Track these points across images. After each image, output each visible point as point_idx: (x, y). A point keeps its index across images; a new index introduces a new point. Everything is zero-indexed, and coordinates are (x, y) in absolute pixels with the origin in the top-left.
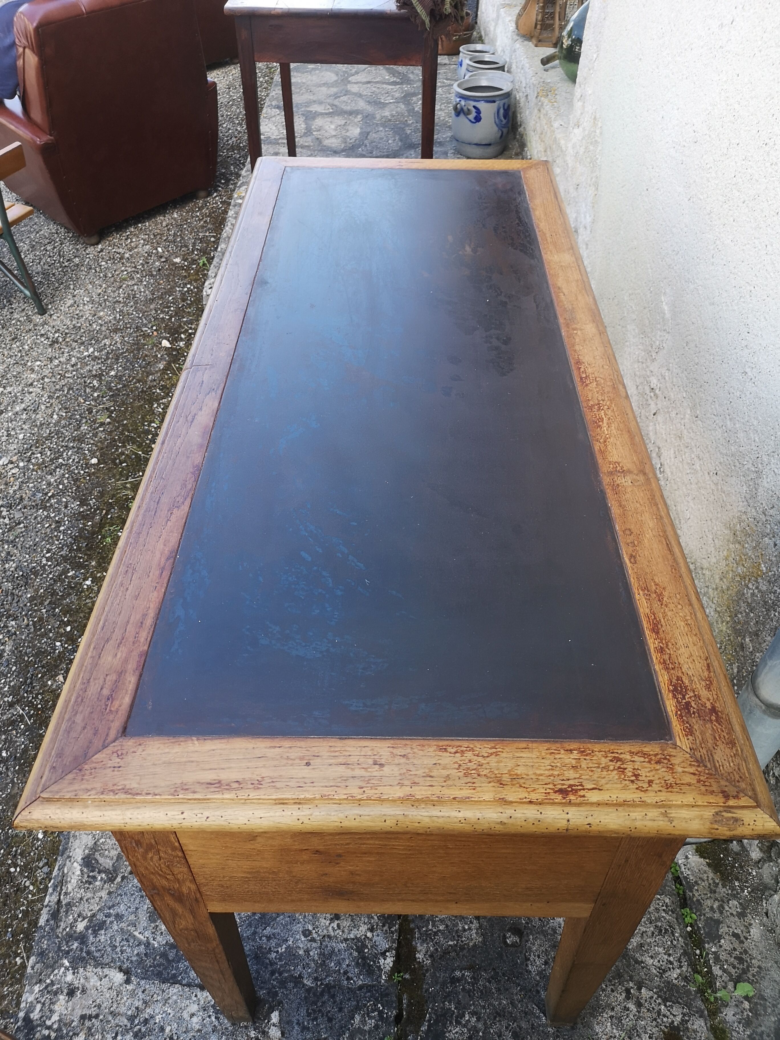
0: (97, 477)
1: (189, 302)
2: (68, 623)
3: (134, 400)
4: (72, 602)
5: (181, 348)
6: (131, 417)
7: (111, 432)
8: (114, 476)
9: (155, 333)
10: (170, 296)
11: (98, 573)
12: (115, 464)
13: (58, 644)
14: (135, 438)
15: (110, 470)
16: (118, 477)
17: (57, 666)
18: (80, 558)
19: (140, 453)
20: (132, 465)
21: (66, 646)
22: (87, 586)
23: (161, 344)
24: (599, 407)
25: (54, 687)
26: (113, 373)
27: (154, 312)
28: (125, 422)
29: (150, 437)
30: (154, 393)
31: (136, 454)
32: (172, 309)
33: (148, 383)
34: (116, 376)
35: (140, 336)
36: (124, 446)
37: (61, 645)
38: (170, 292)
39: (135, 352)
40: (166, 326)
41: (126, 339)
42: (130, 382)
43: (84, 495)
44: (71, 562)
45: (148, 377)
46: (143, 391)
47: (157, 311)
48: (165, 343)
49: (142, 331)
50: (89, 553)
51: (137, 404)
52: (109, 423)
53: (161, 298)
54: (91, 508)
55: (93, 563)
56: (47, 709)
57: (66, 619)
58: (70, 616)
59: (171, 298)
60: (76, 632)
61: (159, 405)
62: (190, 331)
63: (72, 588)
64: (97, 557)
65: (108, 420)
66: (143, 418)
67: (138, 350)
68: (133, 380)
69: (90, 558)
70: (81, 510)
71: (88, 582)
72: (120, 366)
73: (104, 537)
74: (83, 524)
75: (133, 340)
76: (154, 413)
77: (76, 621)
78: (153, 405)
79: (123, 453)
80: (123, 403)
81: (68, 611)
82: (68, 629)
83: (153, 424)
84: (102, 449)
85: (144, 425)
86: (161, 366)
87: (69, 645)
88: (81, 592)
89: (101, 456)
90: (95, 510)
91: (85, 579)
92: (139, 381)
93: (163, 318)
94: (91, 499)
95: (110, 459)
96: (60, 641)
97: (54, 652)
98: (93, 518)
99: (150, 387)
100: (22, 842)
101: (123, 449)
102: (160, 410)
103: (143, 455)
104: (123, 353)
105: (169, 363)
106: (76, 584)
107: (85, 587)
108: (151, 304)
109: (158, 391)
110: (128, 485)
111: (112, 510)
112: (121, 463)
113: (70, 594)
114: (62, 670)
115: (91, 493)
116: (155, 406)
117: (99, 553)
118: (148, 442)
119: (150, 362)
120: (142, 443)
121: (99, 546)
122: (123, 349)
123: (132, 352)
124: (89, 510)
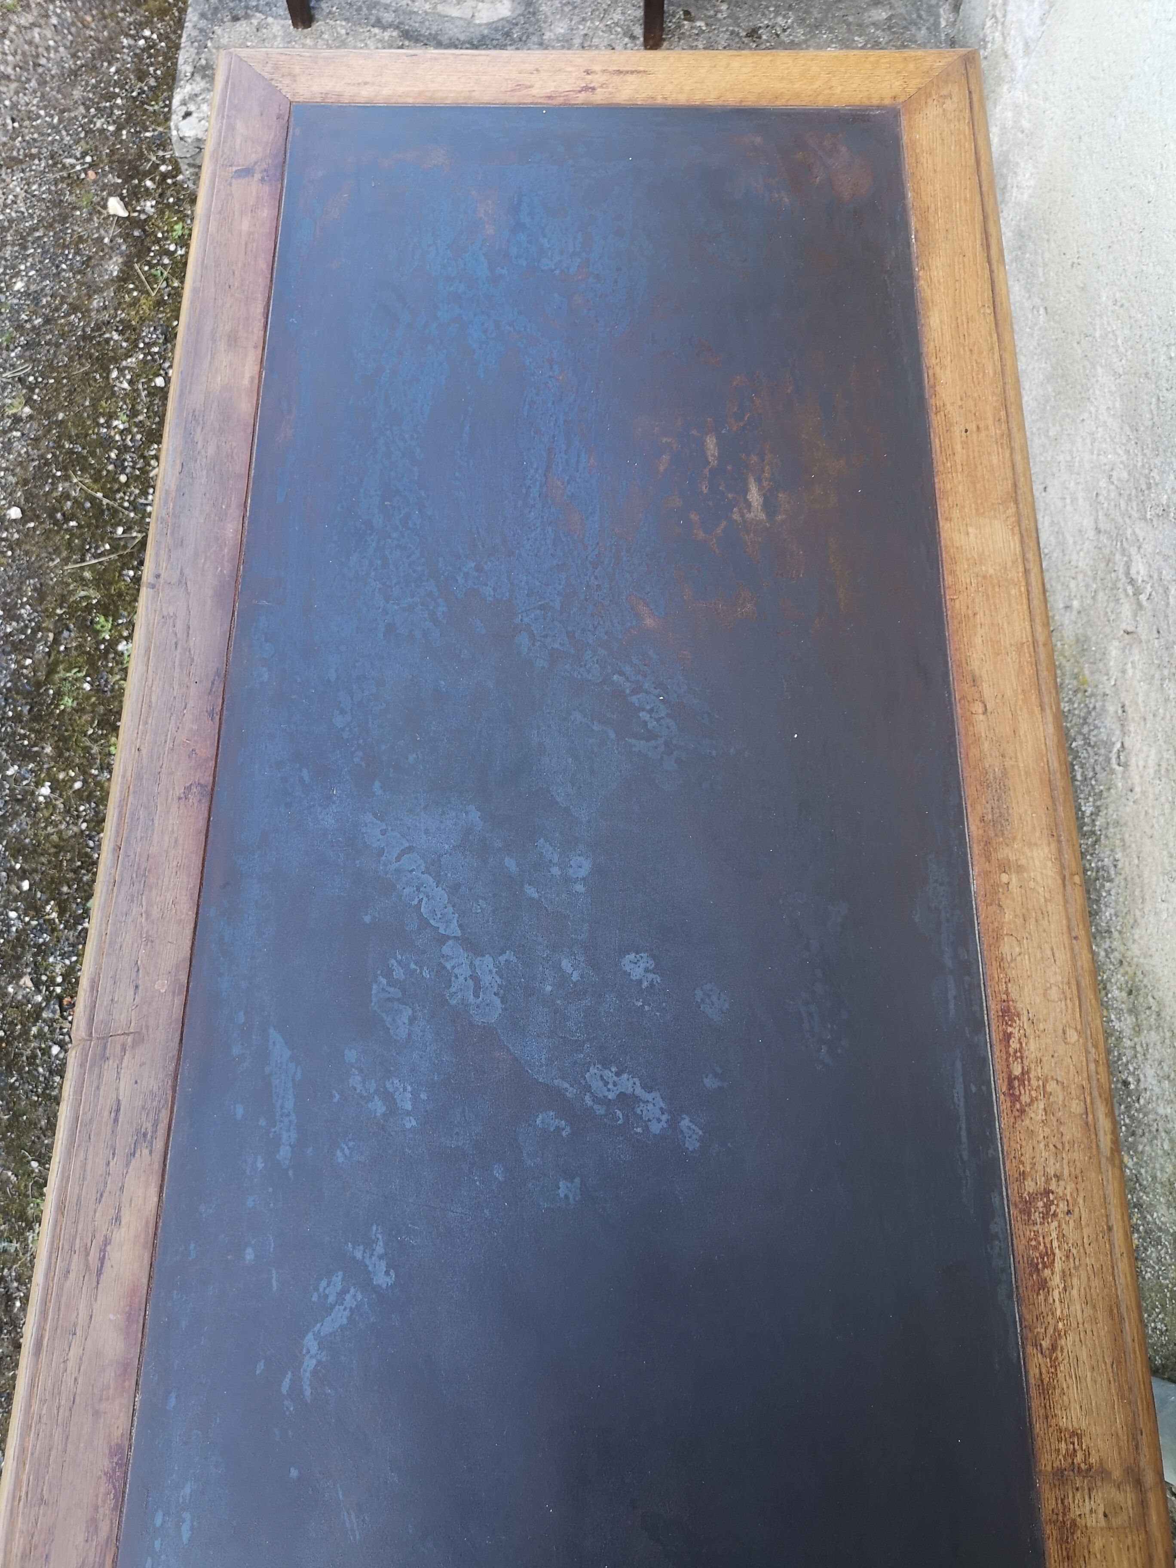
0: (27, 553)
1: (152, 82)
2: (23, 874)
3: (71, 359)
4: (23, 831)
5: (150, 217)
6: (71, 403)
7: (37, 440)
8: (57, 551)
9: (91, 174)
10: (110, 64)
11: (59, 771)
12: (56, 522)
13: (13, 915)
14: (85, 458)
15: (47, 533)
16: (64, 554)
17: (18, 958)
18: (24, 737)
19: (99, 495)
20: (89, 525)
21: (27, 919)
22: (45, 797)
23: (105, 207)
24: (1047, 1206)
25: (20, 997)
26: (19, 285)
27: (82, 110)
28: (61, 416)
29: (113, 455)
30: (107, 341)
31: (92, 499)
32: (119, 101)
33: (93, 314)
34: (27, 294)
35: (62, 179)
36: (67, 478)
37: (19, 918)
38: (107, 52)
39: (58, 227)
40: (113, 152)
41: (35, 187)
42: (57, 309)
43: (8, 594)
44: (8, 746)
45: (90, 297)
46: (84, 337)
47: (88, 109)
48: (115, 207)
49: (64, 167)
50: (37, 726)
51: (79, 370)
52: (31, 417)
53: (92, 68)
54: (26, 626)
55: (48, 750)
56: (14, 1039)
57: (18, 866)
58: (25, 860)
59: (113, 70)
60: (39, 894)
61: (121, 370)
62: (163, 168)
63: (18, 801)
64: (53, 736)
65: (27, 410)
66: (94, 405)
67: (64, 219)
68: (62, 304)
69: (41, 738)
70: (9, 630)
71: (45, 790)
72: (33, 266)
73: (59, 694)
74: (17, 662)
75: (49, 191)
76: (113, 394)
77: (35, 871)
78: (109, 372)
79: (66, 496)
80: (51, 367)
81: (19, 851)
82: (26, 885)
83: (115, 423)
84: (25, 482)
85: (99, 425)
86: (114, 267)
87: (31, 919)
88: (36, 810)
89: (27, 500)
90: (34, 632)
91: (39, 784)
92: (74, 309)
93: (102, 131)
94: (23, 605)
95: (45, 509)
96: (16, 910)
97: (9, 931)
98: (32, 649)
99: (98, 328)
100: (14, 1262)
101: (67, 484)
102: (125, 385)
103: (105, 501)
104: (34, 229)
105: (128, 264)
106: (25, 792)
107: (41, 799)
108: (73, 85)
109: (116, 336)
110: (87, 575)
111: (66, 634)
112: (67, 519)
113: (16, 814)
114: (27, 965)
115: (19, 589)
116: (115, 374)
117: (54, 727)
118: (111, 467)
119: (90, 258)
120: (100, 471)
121: (52, 713)
122: (31, 216)
123: (51, 225)
124: (22, 631)
